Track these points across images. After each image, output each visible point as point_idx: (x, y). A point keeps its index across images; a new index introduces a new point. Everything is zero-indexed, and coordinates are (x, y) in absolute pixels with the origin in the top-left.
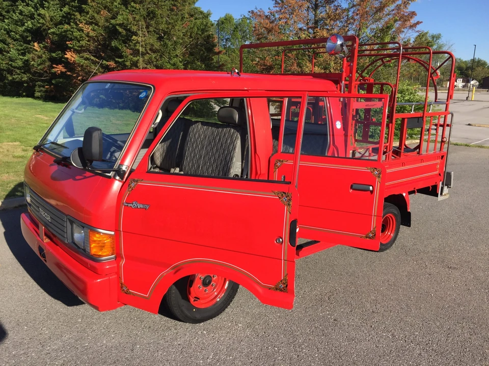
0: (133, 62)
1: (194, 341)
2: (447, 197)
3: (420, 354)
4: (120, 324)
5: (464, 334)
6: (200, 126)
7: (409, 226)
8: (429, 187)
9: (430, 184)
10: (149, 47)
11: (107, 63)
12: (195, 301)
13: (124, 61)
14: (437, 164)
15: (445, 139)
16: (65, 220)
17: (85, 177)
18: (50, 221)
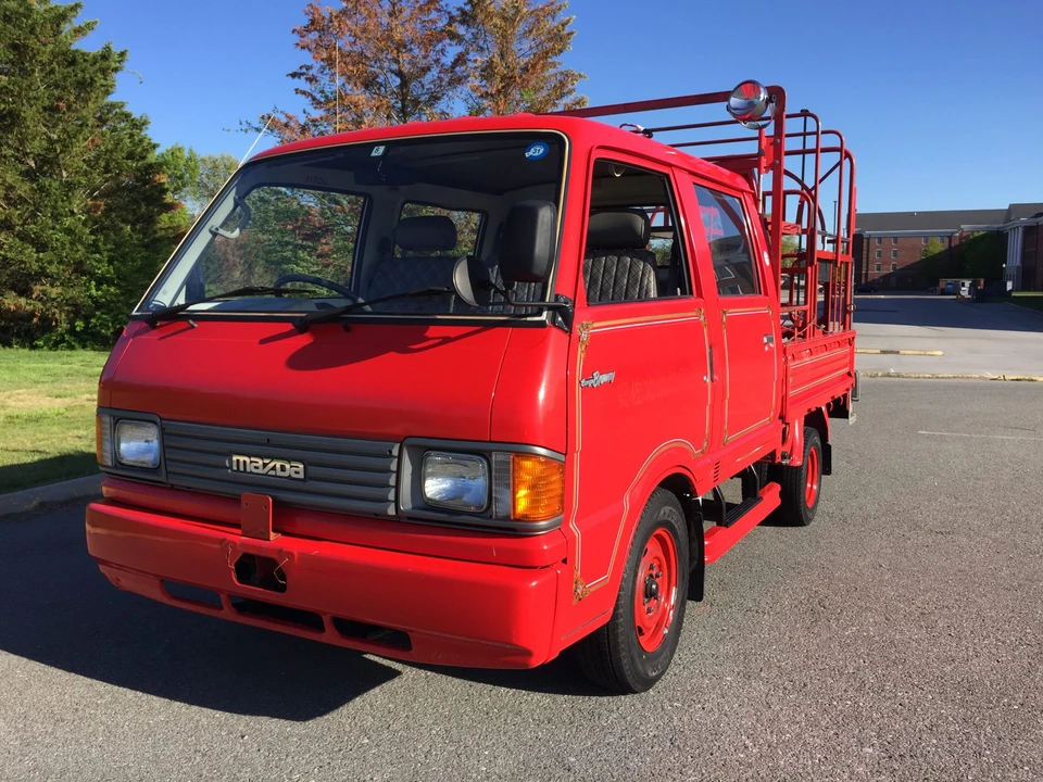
7: (830, 474)
8: (842, 400)
9: (842, 392)
15: (851, 308)
16: (395, 452)
17: (446, 340)
18: (301, 476)
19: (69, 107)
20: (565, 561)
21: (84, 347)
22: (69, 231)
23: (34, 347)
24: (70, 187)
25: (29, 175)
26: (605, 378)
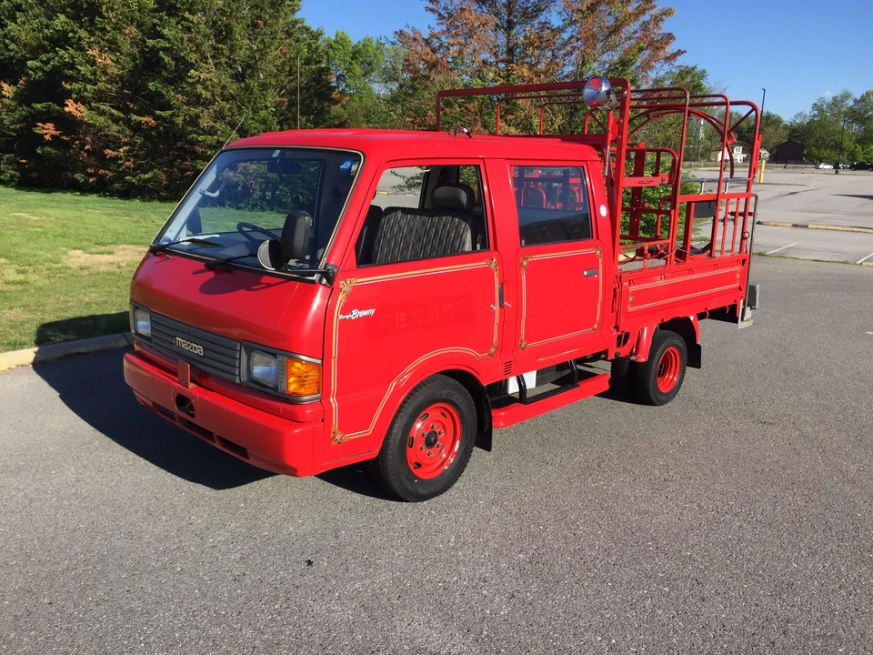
0: (190, 116)
1: (422, 522)
2: (750, 323)
3: (741, 526)
4: (305, 506)
5: (796, 501)
6: (400, 214)
7: (699, 367)
8: (725, 308)
9: (727, 303)
10: (218, 91)
11: (139, 118)
12: (415, 468)
13: (173, 114)
14: (735, 273)
15: (747, 235)
16: (238, 348)
17: (269, 285)
18: (202, 354)
19: (265, 24)
20: (323, 420)
21: (272, 209)
22: (264, 122)
23: (239, 208)
24: (264, 87)
25: (239, 77)
26: (365, 313)
